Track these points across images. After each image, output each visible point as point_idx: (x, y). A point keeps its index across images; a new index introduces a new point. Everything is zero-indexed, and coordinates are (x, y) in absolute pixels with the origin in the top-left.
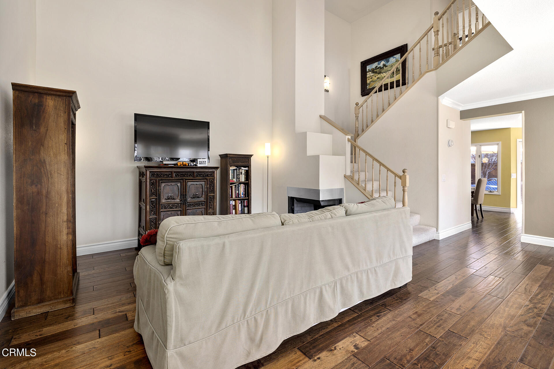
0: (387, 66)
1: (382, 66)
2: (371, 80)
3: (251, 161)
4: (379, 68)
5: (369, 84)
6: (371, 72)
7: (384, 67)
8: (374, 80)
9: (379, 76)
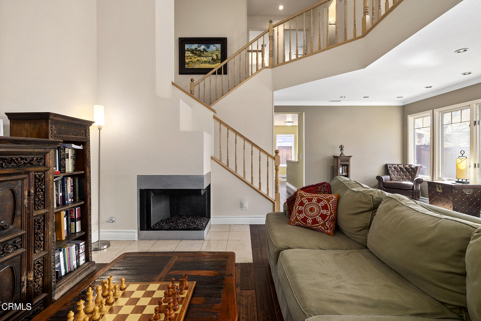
0: (207, 52)
1: (202, 50)
2: (190, 60)
3: (89, 133)
4: (198, 50)
5: (188, 64)
6: (190, 51)
7: (205, 52)
8: (193, 61)
9: (199, 58)
